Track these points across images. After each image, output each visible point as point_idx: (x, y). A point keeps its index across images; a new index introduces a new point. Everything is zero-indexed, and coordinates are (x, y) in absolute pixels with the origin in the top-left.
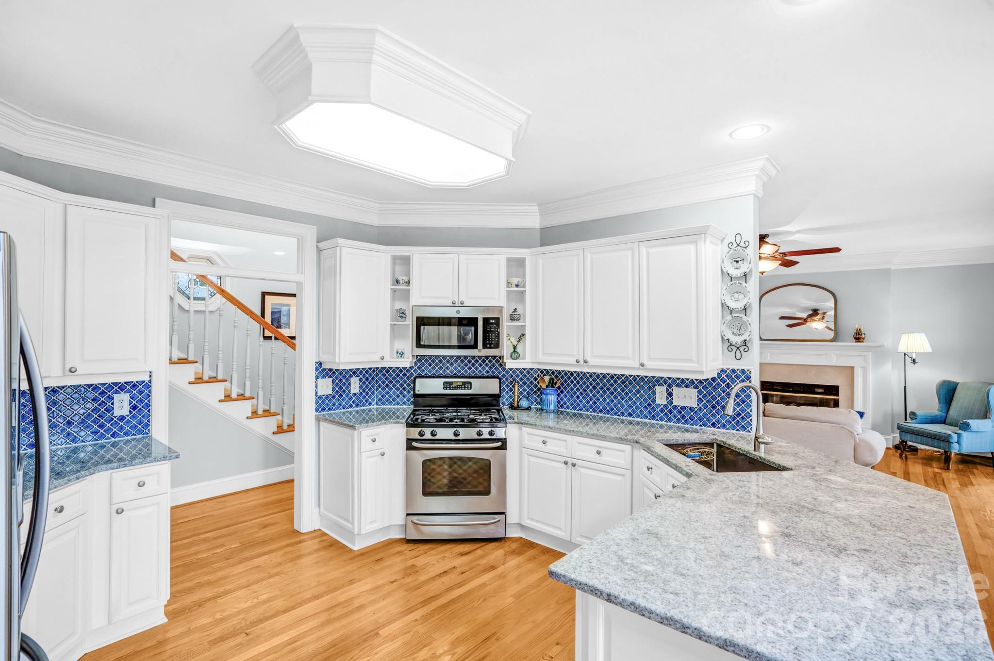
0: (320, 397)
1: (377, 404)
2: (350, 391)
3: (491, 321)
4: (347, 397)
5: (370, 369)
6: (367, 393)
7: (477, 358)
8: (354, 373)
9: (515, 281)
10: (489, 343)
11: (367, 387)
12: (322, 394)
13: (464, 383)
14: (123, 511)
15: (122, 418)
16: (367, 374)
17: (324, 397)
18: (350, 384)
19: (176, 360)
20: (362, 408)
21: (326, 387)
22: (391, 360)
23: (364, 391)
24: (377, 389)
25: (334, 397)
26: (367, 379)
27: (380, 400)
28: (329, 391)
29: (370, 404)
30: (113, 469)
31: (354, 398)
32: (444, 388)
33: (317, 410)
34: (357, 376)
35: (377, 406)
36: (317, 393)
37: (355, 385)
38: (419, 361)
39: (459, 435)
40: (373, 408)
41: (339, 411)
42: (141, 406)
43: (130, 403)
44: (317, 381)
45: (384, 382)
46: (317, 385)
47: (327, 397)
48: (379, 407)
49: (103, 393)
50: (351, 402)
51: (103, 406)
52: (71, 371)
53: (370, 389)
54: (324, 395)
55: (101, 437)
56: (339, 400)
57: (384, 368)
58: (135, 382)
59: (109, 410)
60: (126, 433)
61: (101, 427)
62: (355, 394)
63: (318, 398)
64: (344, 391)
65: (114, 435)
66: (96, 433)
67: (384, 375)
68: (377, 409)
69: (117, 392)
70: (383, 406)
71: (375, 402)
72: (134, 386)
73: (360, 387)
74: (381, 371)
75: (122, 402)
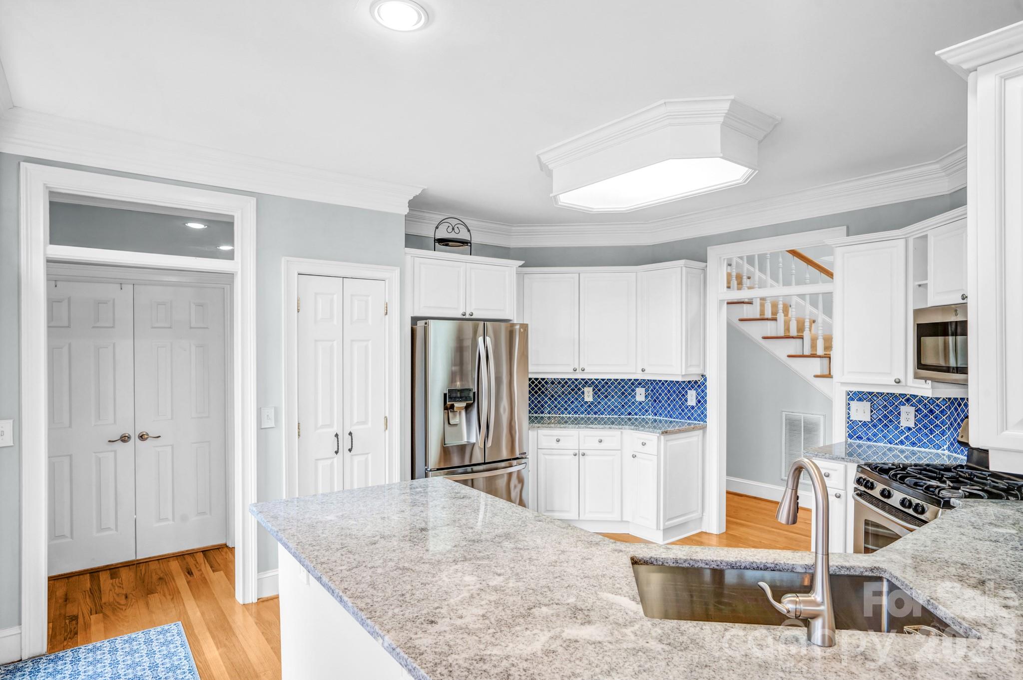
0: (854, 422)
1: (949, 449)
2: (899, 423)
4: (896, 429)
6: (932, 432)
8: (908, 400)
11: (931, 422)
12: (857, 419)
15: (693, 407)
16: (931, 404)
17: (860, 424)
18: (899, 414)
20: (923, 449)
21: (862, 412)
23: (925, 426)
25: (875, 426)
26: (931, 411)
29: (937, 447)
30: (632, 429)
31: (907, 433)
33: (850, 436)
34: (912, 405)
35: (949, 453)
36: (849, 418)
37: (908, 417)
40: (944, 455)
41: (882, 444)
42: (702, 401)
43: (697, 398)
44: (849, 404)
45: (955, 420)
46: (849, 409)
47: (865, 424)
48: (951, 454)
49: (683, 388)
50: (903, 438)
51: (683, 397)
52: (643, 370)
53: (937, 426)
54: (860, 422)
55: (683, 418)
56: (882, 431)
57: (956, 399)
58: (699, 383)
59: (686, 400)
60: (695, 419)
61: (683, 411)
62: (909, 429)
63: (851, 423)
64: (891, 421)
65: (689, 418)
66: (680, 414)
67: (956, 409)
68: (949, 457)
69: (690, 389)
70: (955, 455)
71: (947, 446)
72: (699, 386)
73: (920, 421)
74: (952, 403)
75: (692, 395)
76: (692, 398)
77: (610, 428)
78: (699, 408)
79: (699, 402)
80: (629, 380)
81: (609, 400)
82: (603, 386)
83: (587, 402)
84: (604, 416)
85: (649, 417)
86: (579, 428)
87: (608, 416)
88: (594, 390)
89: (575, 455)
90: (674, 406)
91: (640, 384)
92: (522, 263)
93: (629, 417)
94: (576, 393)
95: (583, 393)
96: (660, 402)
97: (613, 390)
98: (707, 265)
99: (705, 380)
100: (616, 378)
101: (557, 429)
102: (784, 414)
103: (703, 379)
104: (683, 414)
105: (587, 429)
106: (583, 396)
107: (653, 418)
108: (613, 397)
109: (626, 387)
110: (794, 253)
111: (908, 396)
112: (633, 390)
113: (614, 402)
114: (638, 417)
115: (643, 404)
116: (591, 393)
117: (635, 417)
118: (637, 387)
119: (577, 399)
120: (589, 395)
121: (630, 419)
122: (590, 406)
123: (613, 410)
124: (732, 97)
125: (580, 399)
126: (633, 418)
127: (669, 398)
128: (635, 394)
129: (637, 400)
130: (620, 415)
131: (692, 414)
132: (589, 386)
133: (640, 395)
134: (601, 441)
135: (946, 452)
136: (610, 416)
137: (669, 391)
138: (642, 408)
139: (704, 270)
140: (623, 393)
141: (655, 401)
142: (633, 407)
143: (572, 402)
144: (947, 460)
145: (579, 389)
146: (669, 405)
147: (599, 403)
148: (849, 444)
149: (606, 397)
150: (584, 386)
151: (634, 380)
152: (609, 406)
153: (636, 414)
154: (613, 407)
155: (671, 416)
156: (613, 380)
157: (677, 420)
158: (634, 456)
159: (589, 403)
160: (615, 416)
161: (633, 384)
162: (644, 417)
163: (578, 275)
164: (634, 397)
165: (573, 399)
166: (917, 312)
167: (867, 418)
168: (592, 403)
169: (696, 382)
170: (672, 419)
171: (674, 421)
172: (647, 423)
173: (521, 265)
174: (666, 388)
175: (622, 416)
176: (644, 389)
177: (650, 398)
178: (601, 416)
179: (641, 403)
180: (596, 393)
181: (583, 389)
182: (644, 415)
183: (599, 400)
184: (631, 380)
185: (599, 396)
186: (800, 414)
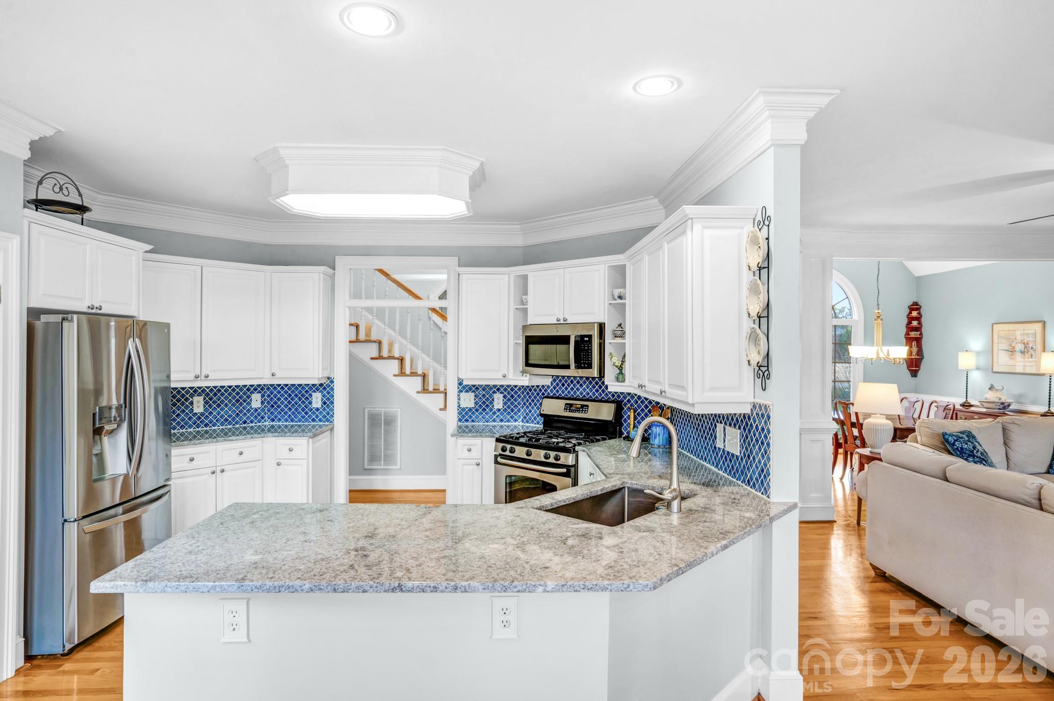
0: (463, 409)
1: (522, 421)
2: (493, 406)
3: (585, 339)
4: (491, 411)
5: (516, 386)
6: (512, 410)
7: (590, 379)
8: (498, 389)
9: (617, 292)
10: (583, 363)
11: (512, 404)
12: (465, 407)
13: (582, 406)
14: (280, 464)
15: (317, 409)
16: (512, 391)
17: (467, 410)
18: (493, 400)
19: (409, 373)
20: (507, 424)
21: (468, 400)
22: (515, 378)
23: (509, 407)
24: (523, 407)
25: (477, 410)
26: (512, 396)
27: (525, 417)
28: (471, 404)
29: (516, 421)
31: (498, 414)
32: (565, 409)
33: (460, 420)
34: (501, 393)
35: (523, 424)
36: (459, 406)
37: (498, 401)
38: (554, 380)
39: (530, 455)
40: (519, 425)
41: (482, 424)
42: (328, 402)
43: (322, 400)
44: (459, 395)
45: (527, 401)
46: (459, 399)
47: (470, 410)
48: (524, 424)
49: (307, 392)
50: (495, 417)
51: (307, 400)
52: (273, 375)
53: (516, 406)
54: (467, 408)
55: (307, 420)
56: (482, 413)
57: (528, 387)
58: (325, 385)
59: (310, 403)
60: (320, 420)
61: (306, 413)
62: (499, 410)
63: (460, 410)
64: (487, 406)
65: (313, 420)
66: (303, 417)
67: (528, 393)
68: (523, 427)
69: (314, 391)
70: (527, 424)
71: (521, 419)
72: (324, 388)
73: (505, 404)
74: (525, 390)
75: (317, 398)
76: (317, 400)
77: (252, 438)
78: (324, 409)
79: (325, 403)
80: (245, 386)
81: (222, 409)
82: (215, 395)
83: (196, 413)
84: (216, 428)
85: (265, 423)
86: (218, 441)
87: (221, 427)
88: (205, 399)
89: (213, 473)
90: (296, 409)
91: (255, 389)
92: (150, 247)
93: (244, 425)
94: (183, 404)
95: (192, 403)
96: (279, 407)
97: (226, 398)
98: (335, 273)
99: (332, 382)
100: (229, 385)
101: (191, 446)
102: (366, 410)
103: (328, 381)
104: (307, 417)
105: (226, 442)
106: (191, 407)
107: (269, 425)
108: (226, 405)
109: (240, 394)
110: (381, 271)
111: (498, 386)
112: (249, 397)
113: (226, 411)
114: (253, 424)
115: (259, 410)
116: (202, 403)
117: (251, 425)
118: (252, 393)
119: (184, 411)
120: (198, 405)
121: (245, 428)
122: (199, 418)
123: (226, 420)
124: (483, 160)
125: (187, 411)
126: (248, 427)
127: (289, 402)
128: (251, 400)
129: (253, 407)
130: (234, 425)
131: (317, 416)
132: (199, 395)
133: (256, 401)
134: (241, 453)
135: (521, 424)
136: (224, 427)
137: (290, 395)
138: (258, 415)
139: (333, 277)
140: (238, 401)
141: (273, 406)
142: (248, 415)
143: (178, 415)
144: (521, 429)
145: (187, 400)
146: (290, 409)
147: (211, 413)
148: (459, 427)
149: (219, 406)
150: (192, 396)
151: (250, 385)
152: (222, 416)
153: (252, 422)
154: (226, 416)
155: (292, 420)
156: (226, 387)
157: (299, 423)
158: (278, 464)
159: (199, 414)
160: (229, 427)
161: (248, 390)
162: (260, 424)
163: (200, 267)
164: (249, 404)
165: (178, 412)
166: (525, 328)
167: (472, 405)
168: (202, 414)
169: (321, 385)
170: (294, 423)
171: (296, 425)
172: (263, 430)
173: (149, 249)
174: (286, 392)
175: (237, 426)
176: (260, 395)
177: (266, 404)
178: (213, 428)
179: (256, 410)
180: (206, 403)
181: (191, 399)
182: (259, 422)
183: (211, 410)
184: (247, 386)
185: (210, 406)
186: (380, 408)
